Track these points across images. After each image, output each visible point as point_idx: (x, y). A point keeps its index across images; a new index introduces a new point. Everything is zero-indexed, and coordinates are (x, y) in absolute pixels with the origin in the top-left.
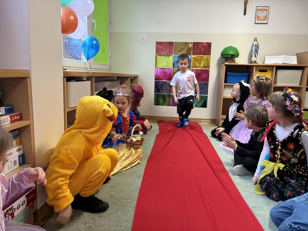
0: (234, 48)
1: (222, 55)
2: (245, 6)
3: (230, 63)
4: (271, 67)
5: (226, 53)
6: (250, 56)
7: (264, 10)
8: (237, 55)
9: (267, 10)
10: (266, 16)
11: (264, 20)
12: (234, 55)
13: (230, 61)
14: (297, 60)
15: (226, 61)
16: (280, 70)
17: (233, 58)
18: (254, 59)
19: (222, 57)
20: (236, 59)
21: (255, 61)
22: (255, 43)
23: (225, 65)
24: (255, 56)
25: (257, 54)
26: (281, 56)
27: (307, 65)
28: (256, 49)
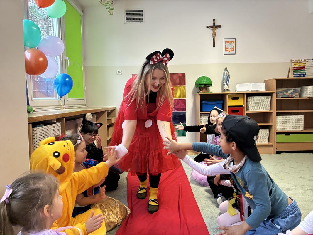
0: (206, 77)
1: (196, 85)
2: (214, 39)
3: (204, 92)
4: (243, 94)
5: (200, 83)
6: (223, 85)
7: (231, 42)
8: (211, 85)
9: (233, 42)
10: (234, 47)
11: (232, 51)
12: (207, 85)
13: (204, 90)
14: (266, 87)
15: (201, 90)
16: (251, 97)
17: (207, 87)
18: (226, 87)
19: (196, 87)
20: (210, 87)
21: (228, 89)
22: (225, 73)
23: (199, 94)
24: (227, 85)
25: (229, 82)
26: (250, 83)
27: (275, 91)
28: (227, 78)
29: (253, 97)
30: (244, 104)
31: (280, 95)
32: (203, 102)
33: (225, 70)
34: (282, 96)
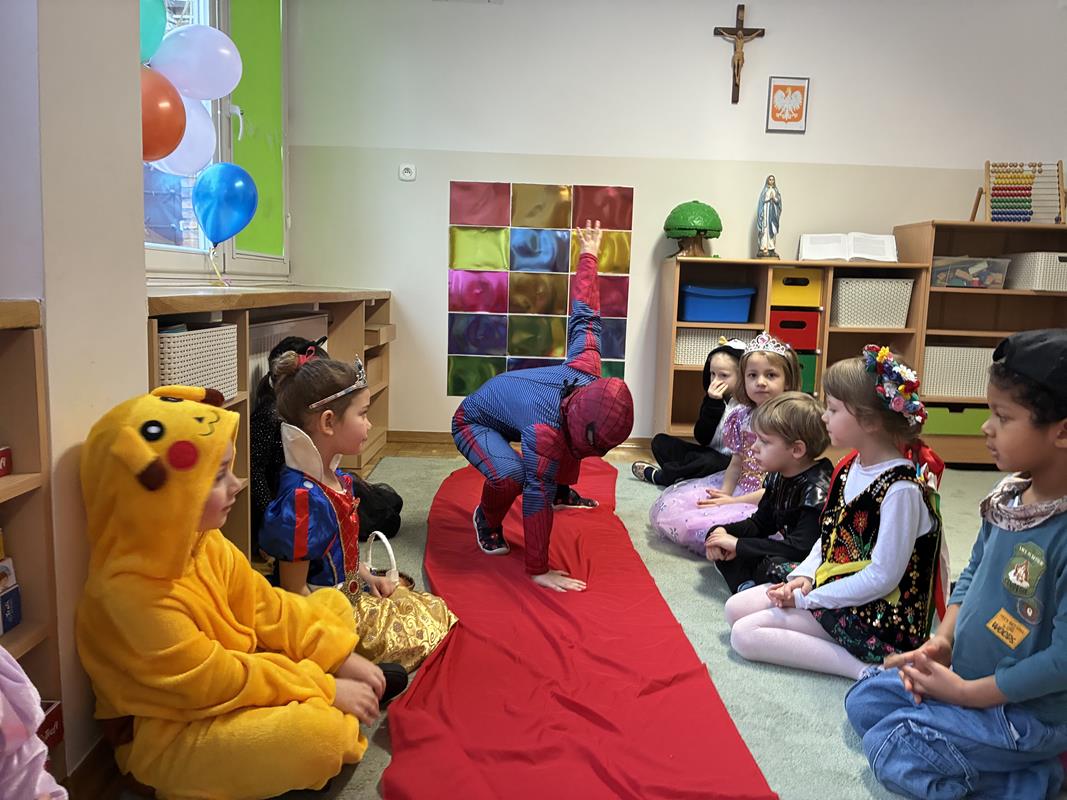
0: (704, 206)
1: (667, 229)
2: (736, 75)
3: (695, 256)
4: (822, 269)
5: (683, 224)
6: (757, 235)
7: (794, 89)
8: (716, 231)
9: (801, 89)
10: (802, 107)
11: (793, 120)
12: (705, 231)
13: (693, 248)
14: (898, 249)
16: (847, 280)
17: (704, 240)
19: (668, 237)
20: (713, 241)
21: (773, 251)
22: (768, 194)
23: (678, 261)
24: (772, 235)
25: (777, 227)
26: (847, 233)
27: (929, 264)
28: (772, 211)
29: (854, 280)
30: (823, 303)
31: (942, 278)
33: (767, 183)
34: (950, 280)
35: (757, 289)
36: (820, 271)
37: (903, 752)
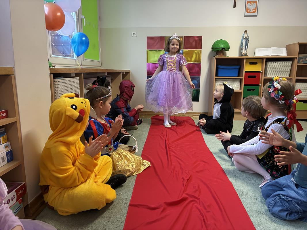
0: (224, 41)
5: (217, 47)
8: (228, 49)
10: (256, 8)
12: (224, 48)
13: (221, 54)
14: (287, 52)
15: (217, 54)
16: (270, 62)
17: (224, 51)
18: (244, 52)
19: (213, 51)
20: (227, 52)
22: (245, 36)
23: (215, 58)
26: (270, 48)
27: (297, 56)
28: (246, 42)
29: (272, 62)
30: (262, 70)
31: (301, 61)
32: (219, 67)
33: (245, 33)
34: (304, 62)
35: (241, 66)
36: (261, 60)
37: (278, 204)
